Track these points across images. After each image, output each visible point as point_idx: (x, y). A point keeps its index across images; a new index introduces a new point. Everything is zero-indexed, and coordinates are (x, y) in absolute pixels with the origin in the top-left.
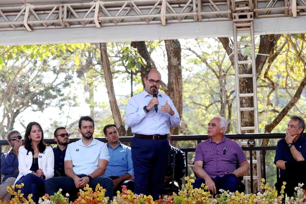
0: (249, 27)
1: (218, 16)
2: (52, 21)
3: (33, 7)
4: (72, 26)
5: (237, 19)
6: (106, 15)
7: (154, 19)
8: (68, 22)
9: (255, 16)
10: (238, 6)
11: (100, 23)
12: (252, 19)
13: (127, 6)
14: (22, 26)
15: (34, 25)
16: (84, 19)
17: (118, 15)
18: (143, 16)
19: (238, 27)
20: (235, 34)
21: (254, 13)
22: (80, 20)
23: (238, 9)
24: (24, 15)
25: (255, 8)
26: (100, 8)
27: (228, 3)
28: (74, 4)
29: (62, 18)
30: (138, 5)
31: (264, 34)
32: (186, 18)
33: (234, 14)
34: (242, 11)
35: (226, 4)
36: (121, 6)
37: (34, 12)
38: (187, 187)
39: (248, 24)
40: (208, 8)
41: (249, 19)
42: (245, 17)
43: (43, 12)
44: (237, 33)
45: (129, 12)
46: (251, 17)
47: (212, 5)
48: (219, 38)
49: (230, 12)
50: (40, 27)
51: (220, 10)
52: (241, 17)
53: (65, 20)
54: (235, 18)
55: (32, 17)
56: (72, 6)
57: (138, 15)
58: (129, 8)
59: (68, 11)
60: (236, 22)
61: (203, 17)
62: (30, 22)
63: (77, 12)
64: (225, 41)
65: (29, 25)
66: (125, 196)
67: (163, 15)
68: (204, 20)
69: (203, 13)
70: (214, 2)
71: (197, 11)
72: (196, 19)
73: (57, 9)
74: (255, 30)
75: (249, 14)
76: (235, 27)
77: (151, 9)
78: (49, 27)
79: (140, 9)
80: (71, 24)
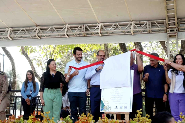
0: (175, 36)
1: (160, 30)
2: (78, 33)
3: (69, 26)
4: (88, 35)
5: (169, 32)
6: (104, 30)
7: (128, 32)
8: (86, 33)
9: (178, 30)
10: (170, 25)
11: (101, 34)
12: (177, 32)
13: (114, 26)
14: (64, 35)
15: (70, 35)
16: (94, 32)
17: (110, 30)
18: (122, 30)
19: (170, 36)
21: (178, 29)
22: (91, 32)
23: (170, 27)
24: (65, 30)
25: (178, 26)
26: (101, 27)
27: (165, 24)
28: (89, 25)
29: (83, 31)
30: (120, 25)
31: (183, 39)
32: (144, 31)
33: (168, 29)
34: (172, 28)
35: (164, 25)
36: (111, 26)
37: (70, 29)
38: (138, 116)
39: (175, 34)
40: (155, 27)
41: (175, 32)
42: (173, 31)
43: (74, 29)
44: (169, 39)
45: (116, 29)
46: (176, 31)
47: (157, 25)
48: (160, 42)
49: (166, 28)
50: (73, 36)
51: (161, 28)
52: (171, 31)
53: (84, 32)
54: (168, 31)
55: (69, 31)
56: (87, 26)
57: (120, 30)
58: (115, 27)
59: (86, 28)
60: (169, 33)
61: (152, 31)
62: (68, 33)
63: (90, 29)
64: (163, 43)
65: (67, 35)
66: (103, 120)
67: (132, 30)
68: (153, 32)
69: (152, 29)
70: (158, 24)
71: (149, 28)
72: (148, 32)
73: (81, 27)
74: (179, 38)
75: (175, 29)
76: (168, 36)
77: (126, 27)
78: (77, 36)
79: (121, 27)
80: (87, 34)
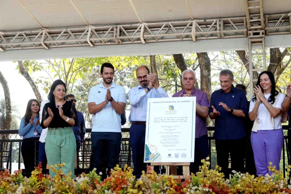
0: (261, 42)
1: (236, 34)
2: (109, 39)
3: (94, 28)
4: (123, 43)
5: (252, 36)
6: (150, 34)
7: (187, 36)
8: (121, 39)
9: (266, 33)
10: (252, 26)
11: (144, 40)
12: (264, 36)
13: (165, 27)
14: (86, 42)
15: (96, 42)
16: (133, 37)
17: (158, 33)
18: (178, 34)
19: (253, 42)
20: (250, 47)
21: (266, 31)
22: (130, 37)
23: (252, 28)
24: (87, 34)
25: (266, 27)
26: (145, 28)
27: (245, 24)
28: (125, 26)
29: (116, 36)
30: (174, 26)
31: (273, 47)
32: (212, 35)
33: (249, 32)
34: (256, 30)
35: (243, 25)
36: (160, 27)
37: (95, 32)
38: (203, 168)
39: (261, 40)
40: (229, 28)
41: (261, 35)
42: (258, 34)
43: (102, 32)
44: (251, 47)
45: (167, 31)
46: (263, 34)
47: (232, 26)
48: (237, 51)
49: (246, 30)
50: (100, 44)
51: (239, 29)
52: (254, 34)
53: (118, 37)
54: (250, 35)
55: (94, 36)
56: (123, 27)
57: (174, 33)
58: (167, 29)
59: (121, 31)
60: (251, 38)
61: (225, 35)
62: (92, 40)
63: (127, 32)
64: (242, 54)
65: (91, 42)
66: (149, 175)
67: (193, 33)
68: (226, 37)
69: (225, 31)
70: (234, 23)
71: (220, 30)
72: (219, 36)
73: (112, 30)
74: (266, 45)
75: (261, 32)
76: (250, 42)
77: (183, 29)
78: (107, 43)
79: (176, 29)
80: (123, 40)
